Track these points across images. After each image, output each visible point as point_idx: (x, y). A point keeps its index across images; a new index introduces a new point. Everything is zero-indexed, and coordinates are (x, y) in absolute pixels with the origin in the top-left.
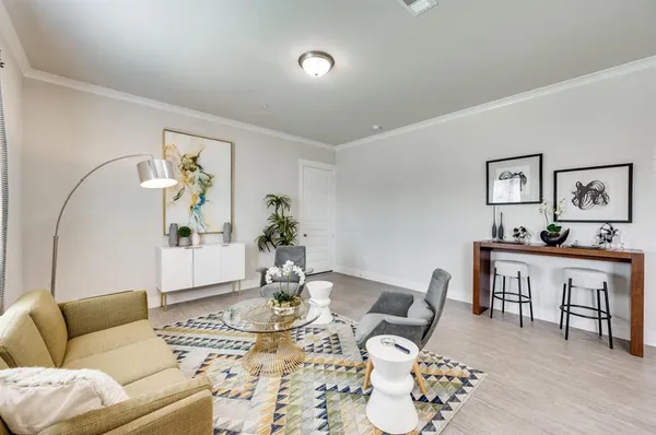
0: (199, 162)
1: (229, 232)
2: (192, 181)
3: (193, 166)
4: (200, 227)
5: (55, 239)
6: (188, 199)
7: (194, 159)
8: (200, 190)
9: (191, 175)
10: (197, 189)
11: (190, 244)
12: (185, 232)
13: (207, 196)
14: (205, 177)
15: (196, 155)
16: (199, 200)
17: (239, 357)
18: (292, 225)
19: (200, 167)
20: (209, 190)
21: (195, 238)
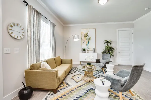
0: (88, 35)
1: (94, 50)
2: (86, 39)
3: (87, 36)
4: (88, 49)
5: (65, 50)
6: (85, 43)
7: (87, 34)
8: (88, 41)
9: (86, 37)
10: (87, 40)
11: (85, 52)
12: (84, 50)
13: (89, 42)
14: (89, 38)
15: (87, 33)
16: (88, 43)
17: (83, 76)
18: (113, 49)
19: (88, 36)
20: (90, 41)
21: (87, 51)
